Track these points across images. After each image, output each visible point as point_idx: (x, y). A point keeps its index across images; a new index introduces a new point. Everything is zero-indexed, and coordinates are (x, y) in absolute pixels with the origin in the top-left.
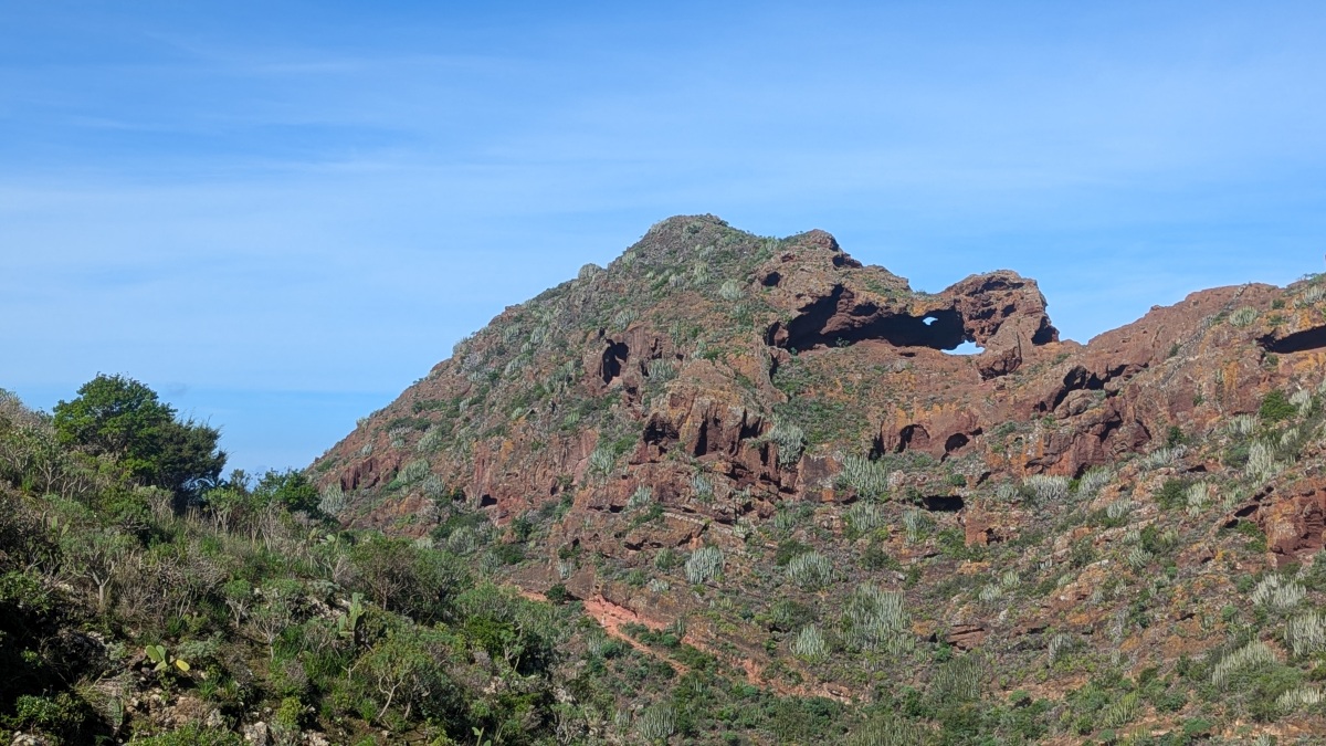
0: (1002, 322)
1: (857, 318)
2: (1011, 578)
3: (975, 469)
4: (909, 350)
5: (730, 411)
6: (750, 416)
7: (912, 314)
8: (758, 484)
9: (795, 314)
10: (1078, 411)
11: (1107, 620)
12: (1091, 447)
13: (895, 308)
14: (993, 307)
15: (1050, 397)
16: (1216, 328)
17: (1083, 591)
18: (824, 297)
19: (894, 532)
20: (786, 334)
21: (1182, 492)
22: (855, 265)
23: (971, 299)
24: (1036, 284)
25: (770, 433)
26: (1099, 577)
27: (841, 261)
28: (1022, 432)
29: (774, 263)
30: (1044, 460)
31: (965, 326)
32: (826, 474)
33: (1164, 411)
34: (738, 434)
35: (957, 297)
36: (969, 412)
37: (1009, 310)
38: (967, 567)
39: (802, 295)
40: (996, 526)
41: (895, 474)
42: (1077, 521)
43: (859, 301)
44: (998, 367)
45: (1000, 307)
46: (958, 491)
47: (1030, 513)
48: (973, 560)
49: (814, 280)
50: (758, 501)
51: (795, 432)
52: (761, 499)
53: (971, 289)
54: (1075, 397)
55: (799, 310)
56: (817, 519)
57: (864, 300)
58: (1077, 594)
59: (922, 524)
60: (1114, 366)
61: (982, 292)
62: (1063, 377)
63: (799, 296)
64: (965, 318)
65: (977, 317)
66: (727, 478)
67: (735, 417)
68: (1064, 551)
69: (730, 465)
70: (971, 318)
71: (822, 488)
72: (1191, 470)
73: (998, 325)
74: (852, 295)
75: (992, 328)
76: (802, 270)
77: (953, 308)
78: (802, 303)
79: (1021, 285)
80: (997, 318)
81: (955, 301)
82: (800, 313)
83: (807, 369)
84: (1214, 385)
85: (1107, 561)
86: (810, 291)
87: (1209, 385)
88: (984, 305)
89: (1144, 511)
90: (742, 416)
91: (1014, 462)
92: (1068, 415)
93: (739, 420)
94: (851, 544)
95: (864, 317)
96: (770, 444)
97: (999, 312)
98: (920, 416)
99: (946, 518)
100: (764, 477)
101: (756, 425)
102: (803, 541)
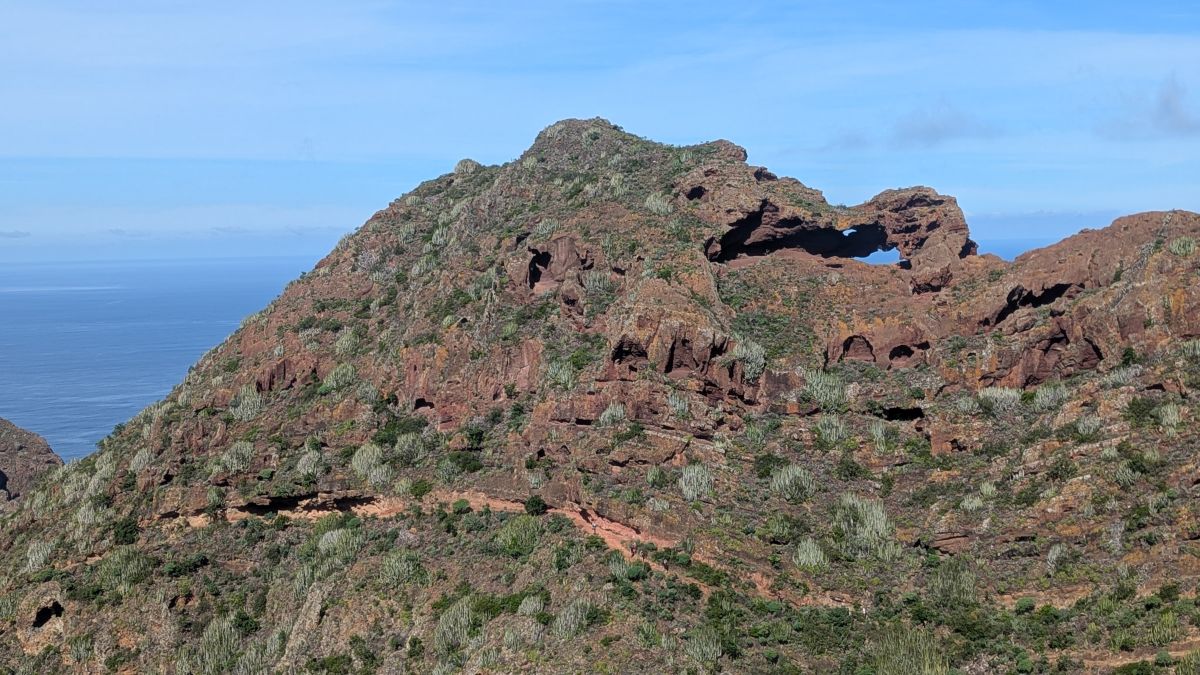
0: (927, 237)
1: (779, 230)
2: (988, 488)
3: (930, 382)
4: (834, 260)
5: (700, 333)
6: (718, 336)
7: (837, 228)
8: (726, 399)
9: (727, 229)
10: (1026, 328)
11: (1101, 533)
12: (1037, 361)
13: (822, 223)
14: (917, 223)
15: (995, 314)
16: (1158, 256)
17: (1070, 504)
18: (754, 212)
19: (862, 443)
20: (719, 248)
21: (1153, 412)
22: (771, 177)
23: (896, 215)
24: (955, 202)
25: (737, 351)
26: (1083, 491)
27: (761, 175)
28: (975, 348)
29: (695, 177)
30: (996, 374)
31: (888, 240)
32: (789, 388)
33: (1113, 332)
34: (709, 355)
35: (881, 213)
36: (914, 326)
37: (933, 226)
38: (938, 475)
39: (732, 211)
40: (961, 438)
41: (852, 386)
42: (1046, 434)
43: (785, 214)
44: (935, 283)
45: (924, 223)
46: (918, 403)
47: (989, 423)
48: (944, 469)
49: (743, 196)
50: (729, 416)
51: (756, 350)
52: (730, 413)
53: (895, 205)
54: (1022, 314)
55: (731, 225)
56: (785, 431)
57: (790, 214)
58: (1063, 506)
59: (890, 435)
60: (1050, 285)
61: (905, 208)
62: (1006, 296)
63: (729, 211)
64: (889, 232)
65: (900, 232)
66: (701, 396)
67: (706, 339)
68: (1036, 462)
69: (702, 384)
70: (894, 232)
71: (786, 401)
72: (1148, 388)
73: (922, 241)
74: (777, 209)
75: (916, 242)
76: (729, 185)
77: (877, 222)
78: (733, 218)
79: (941, 202)
80: (921, 233)
81: (879, 216)
82: (731, 228)
83: (745, 282)
84: (1162, 310)
85: (1089, 476)
86: (741, 207)
87: (1158, 310)
88: (907, 221)
89: (1115, 428)
90: (712, 337)
91: (969, 375)
92: (1016, 331)
93: (710, 341)
94: (824, 455)
95: (786, 229)
96: (738, 362)
97: (924, 228)
98: (861, 327)
99: (906, 427)
100: (732, 392)
101: (722, 345)
102: (778, 453)
